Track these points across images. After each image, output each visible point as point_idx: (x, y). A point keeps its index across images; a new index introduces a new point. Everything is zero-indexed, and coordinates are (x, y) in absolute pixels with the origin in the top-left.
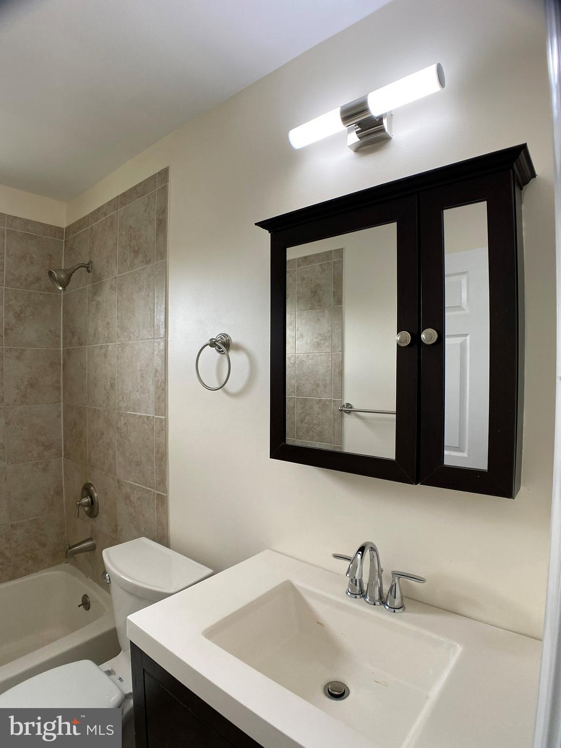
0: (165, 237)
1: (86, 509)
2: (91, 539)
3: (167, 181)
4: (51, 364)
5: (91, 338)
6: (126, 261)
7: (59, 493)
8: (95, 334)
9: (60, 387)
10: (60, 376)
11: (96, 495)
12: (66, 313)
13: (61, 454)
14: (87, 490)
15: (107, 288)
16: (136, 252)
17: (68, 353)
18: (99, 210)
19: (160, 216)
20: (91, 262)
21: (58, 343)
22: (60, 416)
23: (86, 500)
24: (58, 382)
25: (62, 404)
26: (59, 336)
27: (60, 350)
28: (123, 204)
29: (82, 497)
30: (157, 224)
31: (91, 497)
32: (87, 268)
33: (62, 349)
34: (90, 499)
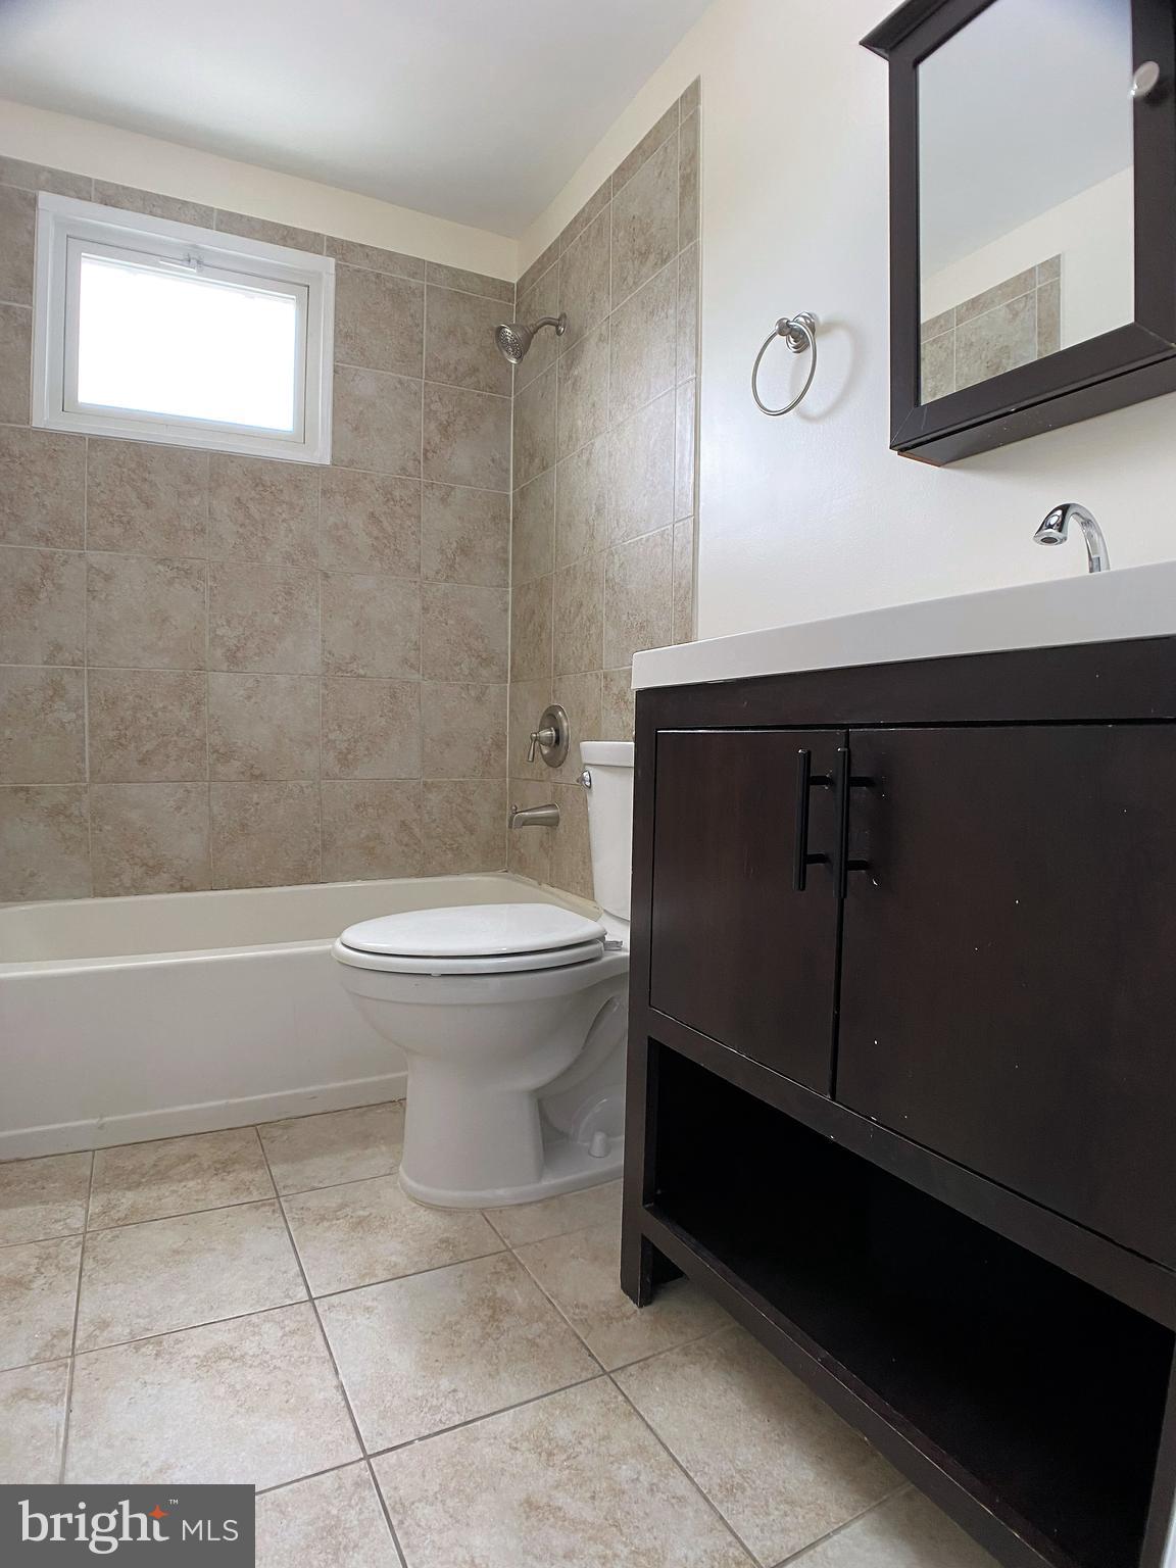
0: (696, 200)
1: (545, 752)
2: (552, 806)
3: (698, 104)
4: (494, 518)
5: (563, 448)
6: (625, 279)
7: (499, 745)
8: (570, 437)
9: (508, 560)
10: (508, 540)
11: (565, 724)
12: (520, 423)
13: (507, 677)
14: (551, 717)
15: (591, 346)
16: (644, 256)
17: (522, 495)
18: (575, 220)
19: (685, 169)
20: (563, 316)
21: (506, 481)
22: (506, 610)
23: (546, 733)
24: (505, 551)
25: (510, 589)
26: (508, 470)
27: (508, 496)
28: (618, 186)
29: (542, 728)
30: (681, 186)
31: (557, 731)
32: (557, 326)
33: (511, 493)
34: (554, 732)
